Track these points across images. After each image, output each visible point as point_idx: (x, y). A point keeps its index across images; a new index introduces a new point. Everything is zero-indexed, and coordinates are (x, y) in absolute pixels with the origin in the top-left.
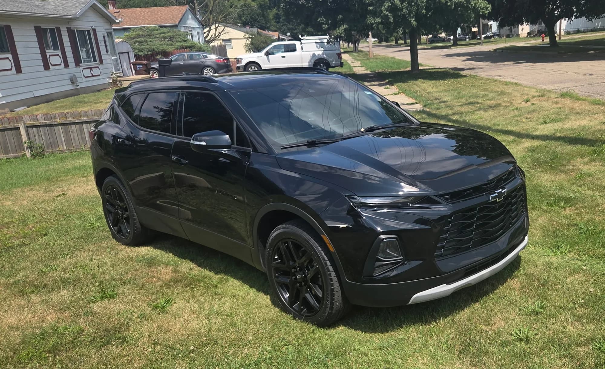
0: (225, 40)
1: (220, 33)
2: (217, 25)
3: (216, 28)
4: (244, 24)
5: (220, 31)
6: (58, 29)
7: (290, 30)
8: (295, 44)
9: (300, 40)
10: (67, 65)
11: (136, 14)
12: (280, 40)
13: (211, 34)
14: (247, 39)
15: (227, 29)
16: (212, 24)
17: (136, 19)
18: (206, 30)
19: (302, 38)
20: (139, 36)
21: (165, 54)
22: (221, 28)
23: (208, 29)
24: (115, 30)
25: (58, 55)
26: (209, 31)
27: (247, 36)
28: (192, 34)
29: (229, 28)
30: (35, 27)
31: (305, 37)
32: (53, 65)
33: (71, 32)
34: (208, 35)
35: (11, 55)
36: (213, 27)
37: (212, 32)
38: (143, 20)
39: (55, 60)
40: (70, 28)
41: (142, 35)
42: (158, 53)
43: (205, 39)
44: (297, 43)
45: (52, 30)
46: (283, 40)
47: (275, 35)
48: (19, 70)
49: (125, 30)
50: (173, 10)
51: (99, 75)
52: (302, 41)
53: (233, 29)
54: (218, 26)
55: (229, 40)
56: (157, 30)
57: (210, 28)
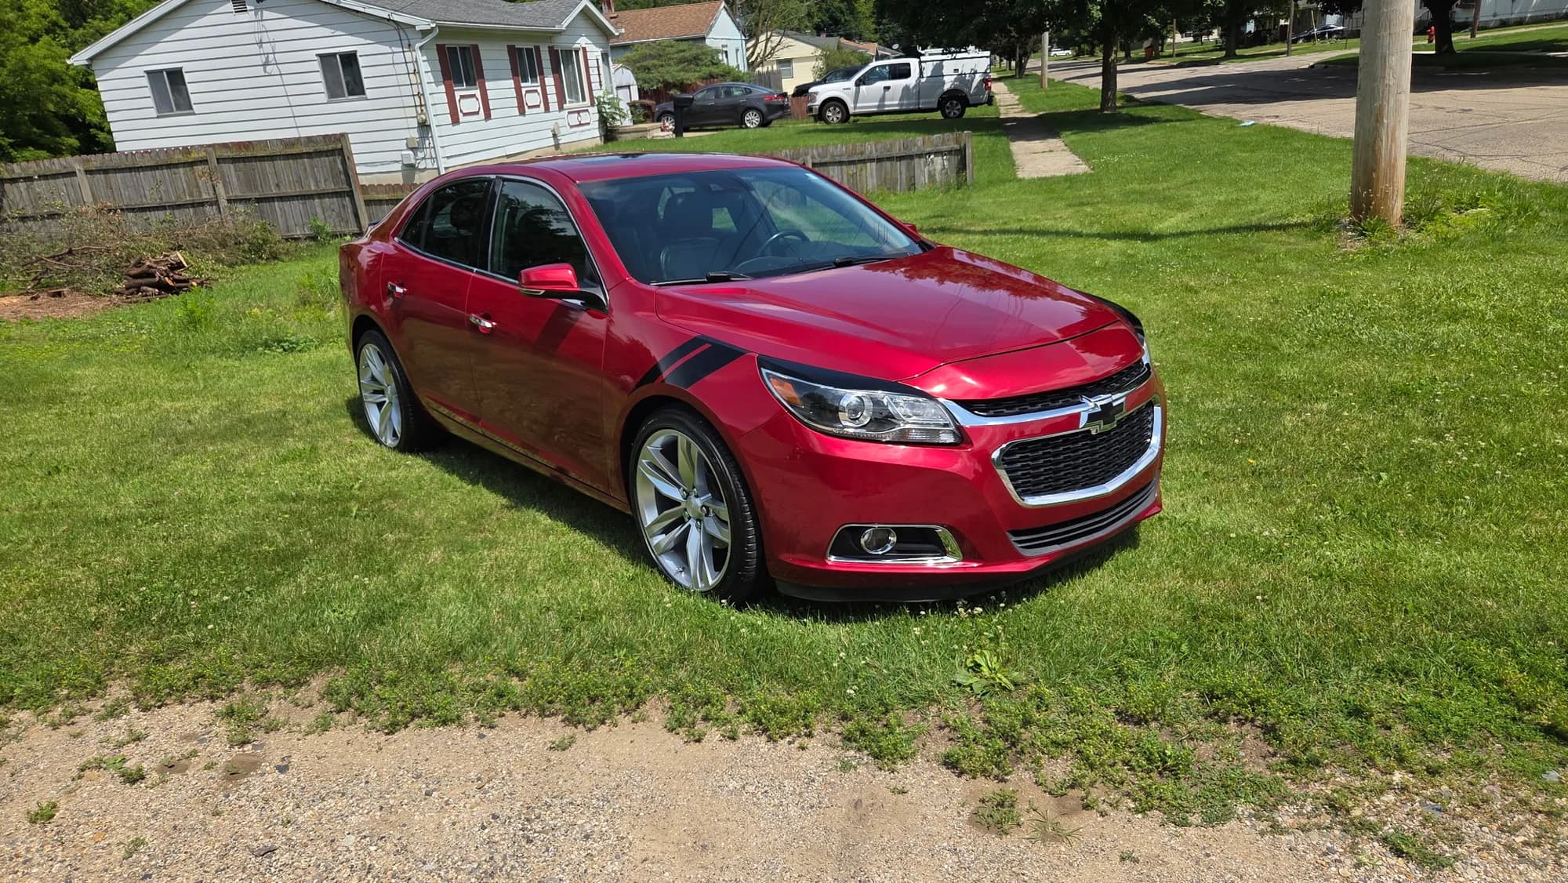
0: (780, 62)
1: (773, 49)
2: (769, 33)
3: (768, 40)
4: (819, 30)
5: (774, 45)
6: (537, 49)
7: (898, 39)
8: (909, 64)
9: (918, 55)
10: (547, 109)
11: (642, 20)
12: (878, 58)
13: (758, 50)
14: (817, 58)
15: (786, 41)
16: (762, 33)
17: (642, 29)
18: (750, 44)
19: (923, 52)
20: (645, 57)
21: (682, 87)
22: (776, 39)
23: (753, 42)
24: (613, 48)
25: (536, 91)
26: (755, 46)
27: (819, 52)
28: (726, 52)
29: (789, 40)
30: (508, 46)
31: (929, 50)
32: (530, 107)
33: (553, 53)
34: (753, 53)
35: (478, 91)
36: (763, 38)
37: (761, 46)
38: (652, 30)
39: (532, 99)
40: (553, 47)
41: (650, 55)
42: (674, 86)
43: (748, 60)
44: (913, 62)
45: (529, 51)
46: (884, 57)
47: (872, 48)
48: (488, 116)
49: (625, 47)
50: (699, 10)
51: (589, 124)
52: (922, 58)
53: (797, 39)
54: (771, 36)
55: (788, 62)
56: (672, 47)
57: (758, 40)
